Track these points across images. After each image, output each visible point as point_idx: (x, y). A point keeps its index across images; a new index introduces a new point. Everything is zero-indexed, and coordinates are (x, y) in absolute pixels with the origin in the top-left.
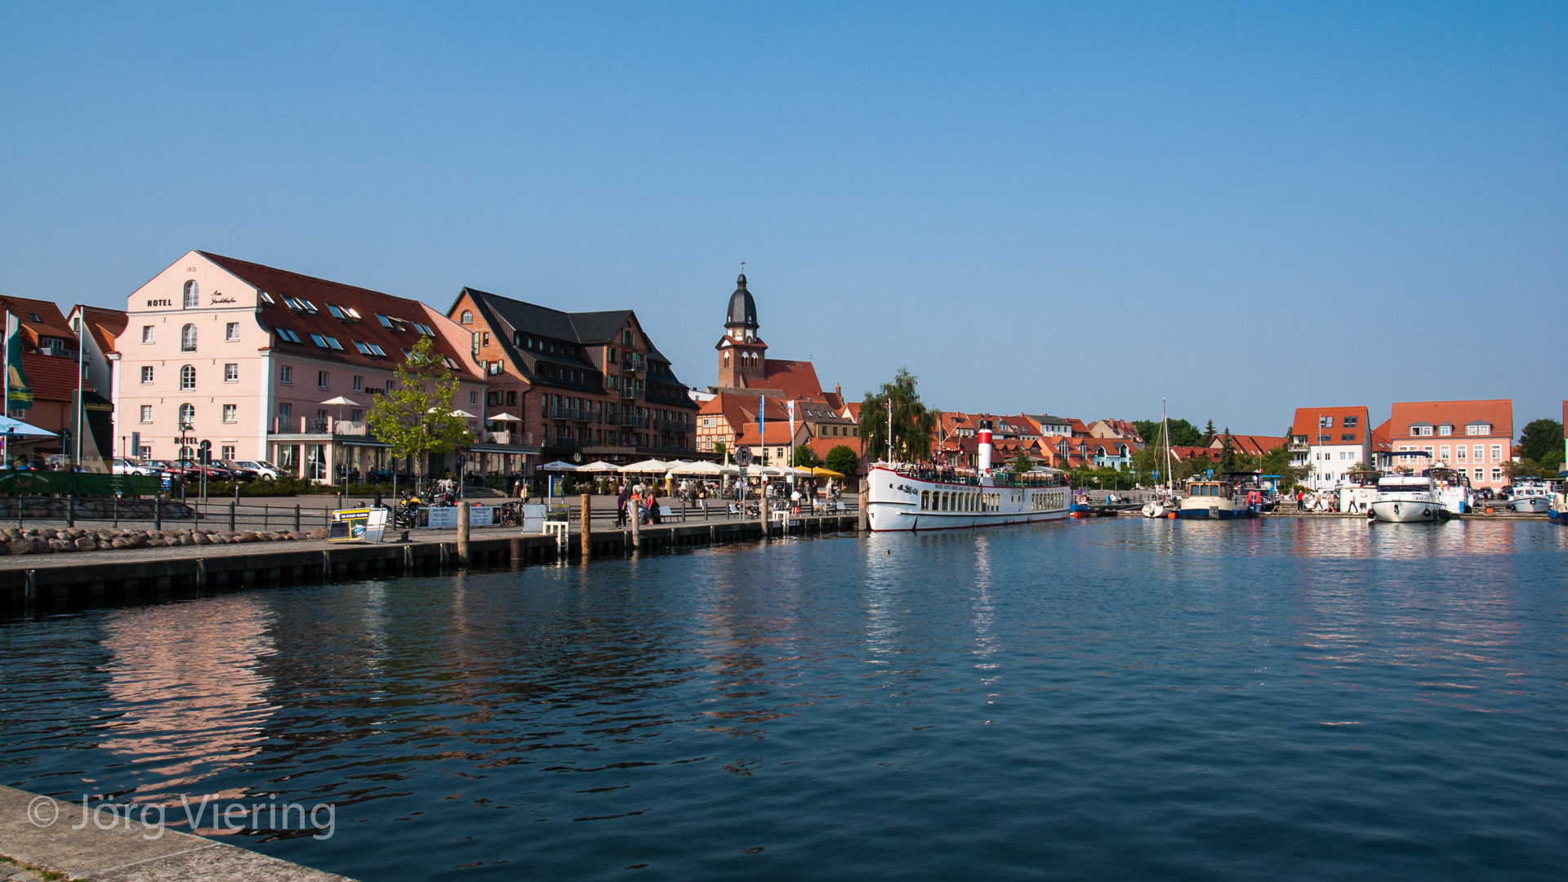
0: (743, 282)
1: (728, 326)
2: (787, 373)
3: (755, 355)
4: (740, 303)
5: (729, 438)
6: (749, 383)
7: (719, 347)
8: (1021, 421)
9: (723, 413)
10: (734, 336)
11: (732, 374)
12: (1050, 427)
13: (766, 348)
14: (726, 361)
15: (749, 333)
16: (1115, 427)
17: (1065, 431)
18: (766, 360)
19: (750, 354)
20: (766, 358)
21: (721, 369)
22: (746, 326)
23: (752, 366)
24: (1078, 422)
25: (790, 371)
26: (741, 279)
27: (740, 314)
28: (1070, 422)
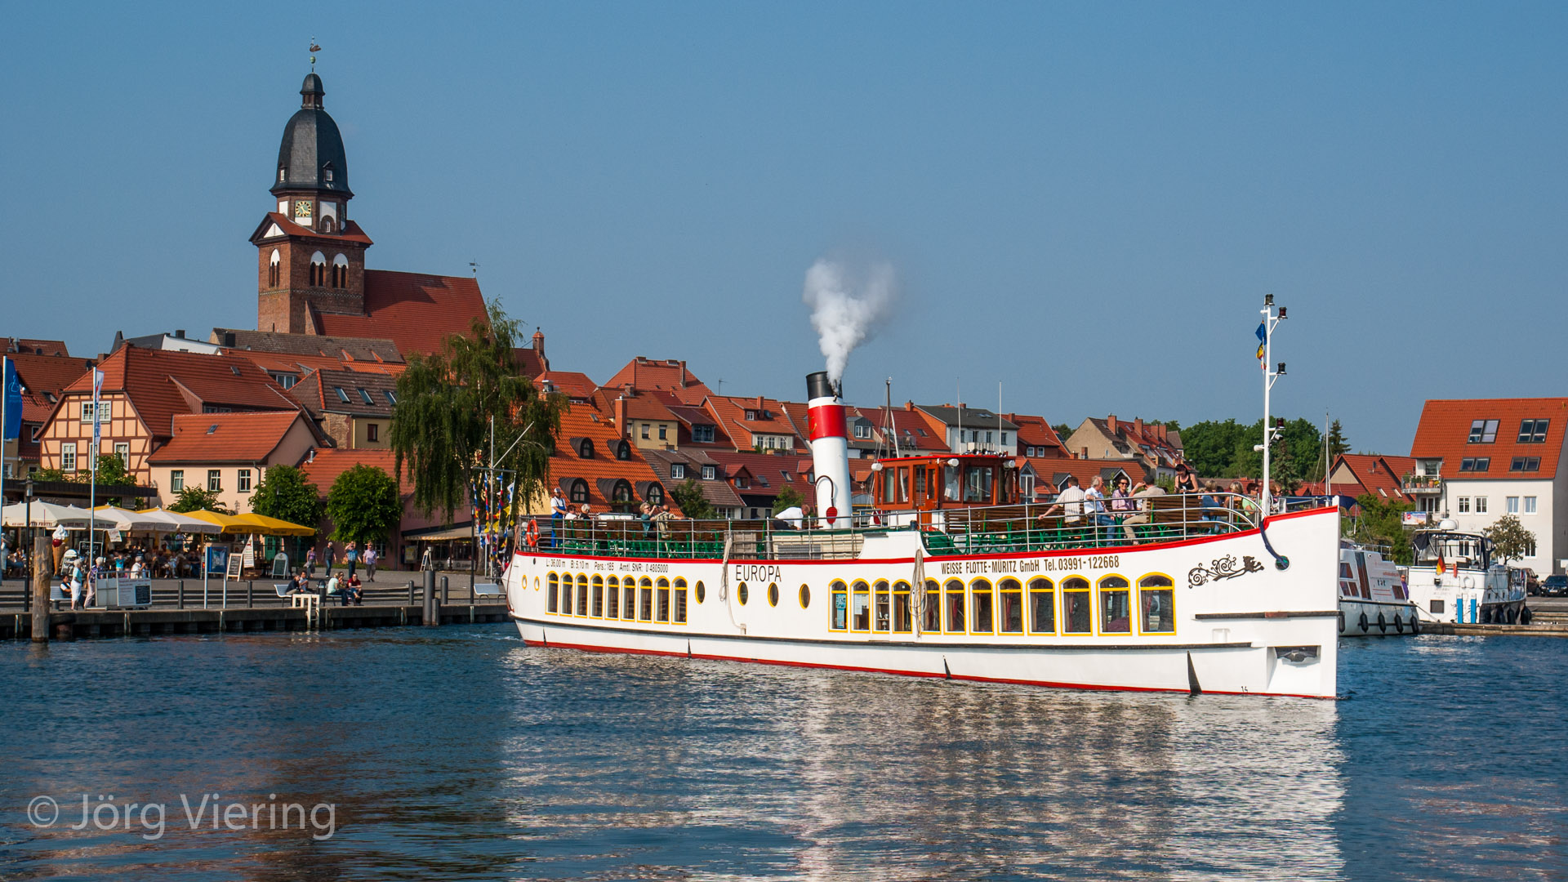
0: (314, 91)
1: (279, 191)
2: (421, 304)
3: (341, 260)
4: (307, 140)
5: (138, 446)
6: (326, 323)
7: (258, 238)
8: (910, 419)
9: (126, 389)
10: (292, 213)
11: (287, 298)
12: (968, 433)
13: (367, 244)
14: (275, 271)
15: (328, 209)
16: (1120, 434)
17: (1004, 442)
18: (367, 272)
19: (330, 258)
20: (366, 267)
21: (262, 290)
22: (321, 193)
23: (335, 284)
24: (1038, 422)
25: (428, 299)
26: (311, 85)
27: (306, 167)
28: (1017, 423)
